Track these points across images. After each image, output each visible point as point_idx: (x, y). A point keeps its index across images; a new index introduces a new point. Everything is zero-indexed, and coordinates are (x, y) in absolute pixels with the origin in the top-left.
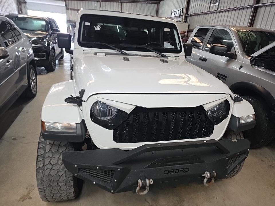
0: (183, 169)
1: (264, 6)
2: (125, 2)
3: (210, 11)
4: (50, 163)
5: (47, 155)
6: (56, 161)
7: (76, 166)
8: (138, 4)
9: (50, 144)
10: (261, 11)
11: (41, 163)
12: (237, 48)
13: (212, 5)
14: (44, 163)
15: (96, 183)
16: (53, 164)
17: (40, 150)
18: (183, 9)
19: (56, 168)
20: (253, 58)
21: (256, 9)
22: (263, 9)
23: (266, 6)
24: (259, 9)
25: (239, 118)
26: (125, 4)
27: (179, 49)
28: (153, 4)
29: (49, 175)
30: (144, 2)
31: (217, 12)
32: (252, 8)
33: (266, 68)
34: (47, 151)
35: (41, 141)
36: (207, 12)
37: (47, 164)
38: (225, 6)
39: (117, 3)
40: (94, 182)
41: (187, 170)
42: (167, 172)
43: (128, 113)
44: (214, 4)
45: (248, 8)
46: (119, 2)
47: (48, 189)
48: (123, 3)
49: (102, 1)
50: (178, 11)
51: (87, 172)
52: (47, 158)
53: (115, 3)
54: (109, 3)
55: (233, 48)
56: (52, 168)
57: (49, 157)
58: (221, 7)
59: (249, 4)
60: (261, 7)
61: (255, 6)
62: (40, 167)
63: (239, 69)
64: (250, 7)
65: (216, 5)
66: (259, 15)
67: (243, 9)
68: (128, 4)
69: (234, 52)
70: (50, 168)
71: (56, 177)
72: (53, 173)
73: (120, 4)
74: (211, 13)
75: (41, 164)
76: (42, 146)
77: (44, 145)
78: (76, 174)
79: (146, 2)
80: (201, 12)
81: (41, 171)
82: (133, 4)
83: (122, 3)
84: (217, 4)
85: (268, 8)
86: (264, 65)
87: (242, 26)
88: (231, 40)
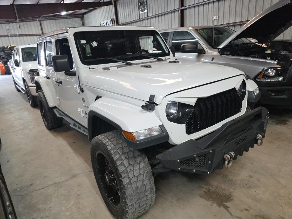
0: (244, 138)
1: (188, 8)
2: (44, 20)
3: (141, 18)
4: (134, 176)
5: (128, 169)
6: (138, 172)
7: (178, 160)
8: (60, 20)
9: (126, 158)
10: (187, 13)
11: (126, 178)
12: (203, 45)
13: (141, 13)
14: (129, 178)
15: (195, 170)
16: (136, 175)
17: (120, 167)
18: (112, 19)
19: (141, 178)
20: (219, 50)
21: (182, 12)
22: (188, 11)
23: (190, 8)
24: (185, 11)
25: (253, 91)
26: (45, 22)
27: (167, 52)
28: (76, 19)
29: (137, 187)
30: (66, 17)
31: (147, 19)
32: (178, 11)
33: (233, 55)
34: (127, 166)
35: (116, 159)
36: (138, 19)
37: (132, 178)
38: (154, 12)
39: (35, 22)
40: (194, 170)
41: (246, 138)
42: (236, 144)
43: (194, 105)
44: (143, 11)
45: (175, 12)
46: (37, 21)
47: (137, 203)
48: (42, 22)
49: (20, 22)
50: (108, 22)
51: (186, 164)
52: (130, 172)
53: (32, 23)
54: (24, 23)
55: (199, 45)
56: (137, 180)
57: (131, 170)
58: (150, 13)
59: (175, 8)
60: (186, 9)
61: (181, 9)
62: (127, 182)
63: (212, 61)
64: (177, 11)
65: (145, 13)
66: (186, 16)
67: (171, 13)
68: (48, 21)
69: (201, 48)
70: (136, 180)
71: (142, 188)
72: (139, 184)
73: (38, 22)
74: (143, 20)
75: (126, 180)
76: (120, 163)
77: (121, 162)
78: (179, 168)
79: (68, 17)
80: (132, 20)
81: (129, 187)
82: (54, 20)
83: (40, 21)
84: (146, 11)
85: (192, 10)
86: (230, 53)
87: (202, 25)
88: (195, 39)
